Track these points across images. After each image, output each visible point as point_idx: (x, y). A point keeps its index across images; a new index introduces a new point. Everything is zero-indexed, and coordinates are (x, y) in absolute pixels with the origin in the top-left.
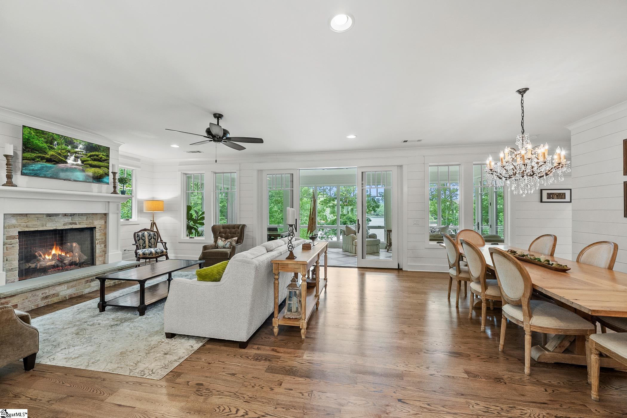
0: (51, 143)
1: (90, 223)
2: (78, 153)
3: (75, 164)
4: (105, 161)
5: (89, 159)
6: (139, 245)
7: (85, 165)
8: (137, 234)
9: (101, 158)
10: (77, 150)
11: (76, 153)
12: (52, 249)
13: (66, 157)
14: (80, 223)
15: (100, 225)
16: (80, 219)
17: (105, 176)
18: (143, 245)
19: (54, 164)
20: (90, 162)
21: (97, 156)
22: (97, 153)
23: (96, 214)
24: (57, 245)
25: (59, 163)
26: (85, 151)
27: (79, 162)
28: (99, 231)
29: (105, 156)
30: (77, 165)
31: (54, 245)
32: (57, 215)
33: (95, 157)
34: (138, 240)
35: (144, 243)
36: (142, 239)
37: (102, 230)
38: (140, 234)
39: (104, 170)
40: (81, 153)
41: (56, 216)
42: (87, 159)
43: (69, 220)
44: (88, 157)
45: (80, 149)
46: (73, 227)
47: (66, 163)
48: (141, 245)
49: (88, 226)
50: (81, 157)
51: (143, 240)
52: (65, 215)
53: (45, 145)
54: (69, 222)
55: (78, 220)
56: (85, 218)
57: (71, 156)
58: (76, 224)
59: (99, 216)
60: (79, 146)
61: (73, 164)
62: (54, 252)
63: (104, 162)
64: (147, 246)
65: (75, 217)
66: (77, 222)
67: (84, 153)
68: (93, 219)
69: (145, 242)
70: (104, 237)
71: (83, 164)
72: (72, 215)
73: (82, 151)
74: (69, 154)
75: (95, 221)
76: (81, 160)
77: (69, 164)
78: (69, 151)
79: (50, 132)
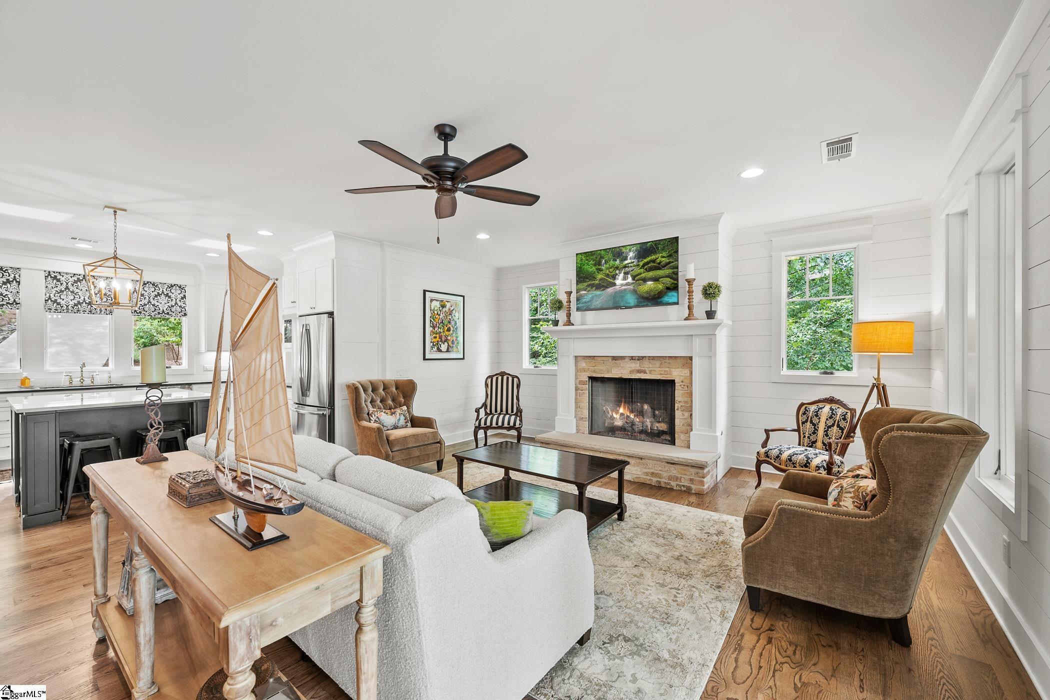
0: (599, 264)
1: (666, 373)
2: (628, 267)
3: (625, 284)
4: (667, 266)
5: (642, 270)
6: (804, 433)
7: (637, 282)
8: (806, 407)
9: (659, 263)
10: (626, 262)
11: (625, 267)
12: (619, 406)
13: (614, 277)
14: (650, 372)
15: (682, 377)
16: (651, 366)
17: (665, 293)
18: (811, 437)
19: (603, 290)
20: (643, 275)
21: (654, 261)
22: (653, 257)
23: (676, 357)
24: (625, 402)
25: (608, 288)
26: (637, 260)
27: (630, 280)
28: (680, 388)
29: (665, 257)
30: (627, 284)
31: (622, 403)
32: (622, 358)
33: (652, 264)
34: (803, 423)
35: (814, 433)
36: (811, 422)
37: (686, 387)
38: (813, 408)
39: (664, 281)
40: (632, 265)
41: (622, 360)
42: (639, 271)
43: (636, 365)
44: (641, 268)
45: (630, 259)
46: (641, 376)
47: (615, 284)
48: (807, 435)
49: (663, 377)
50: (632, 271)
51: (814, 425)
52: (632, 358)
53: (594, 269)
54: (637, 368)
55: (648, 366)
56: (658, 363)
57: (620, 273)
58: (645, 372)
59: (679, 361)
60: (629, 255)
61: (622, 285)
62: (621, 410)
63: (665, 268)
64: (819, 444)
65: (644, 361)
66: (647, 369)
67: (634, 263)
68: (670, 366)
69: (815, 429)
70: (689, 399)
71: (635, 282)
72: (641, 358)
73: (633, 261)
74: (617, 272)
75: (673, 370)
76: (631, 276)
77: (618, 286)
78: (617, 268)
79: (597, 251)
